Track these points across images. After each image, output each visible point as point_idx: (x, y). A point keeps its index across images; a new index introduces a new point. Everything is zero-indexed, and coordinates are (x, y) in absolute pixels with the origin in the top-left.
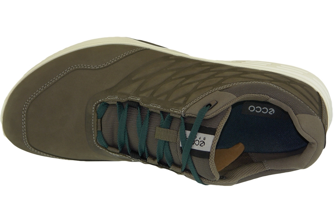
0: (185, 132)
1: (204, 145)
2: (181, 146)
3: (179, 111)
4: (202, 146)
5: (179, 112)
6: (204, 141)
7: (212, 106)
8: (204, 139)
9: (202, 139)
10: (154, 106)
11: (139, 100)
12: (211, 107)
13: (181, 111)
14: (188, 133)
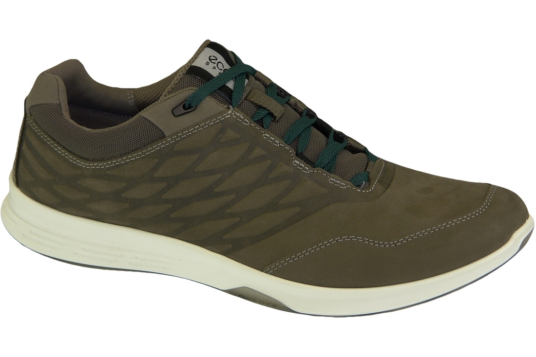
0: (234, 88)
1: (211, 56)
2: (247, 81)
3: (235, 115)
4: (214, 56)
5: (237, 113)
6: (209, 61)
7: (182, 106)
8: (207, 64)
9: (211, 65)
10: (273, 139)
11: (296, 162)
12: (183, 104)
13: (232, 113)
14: (230, 85)
